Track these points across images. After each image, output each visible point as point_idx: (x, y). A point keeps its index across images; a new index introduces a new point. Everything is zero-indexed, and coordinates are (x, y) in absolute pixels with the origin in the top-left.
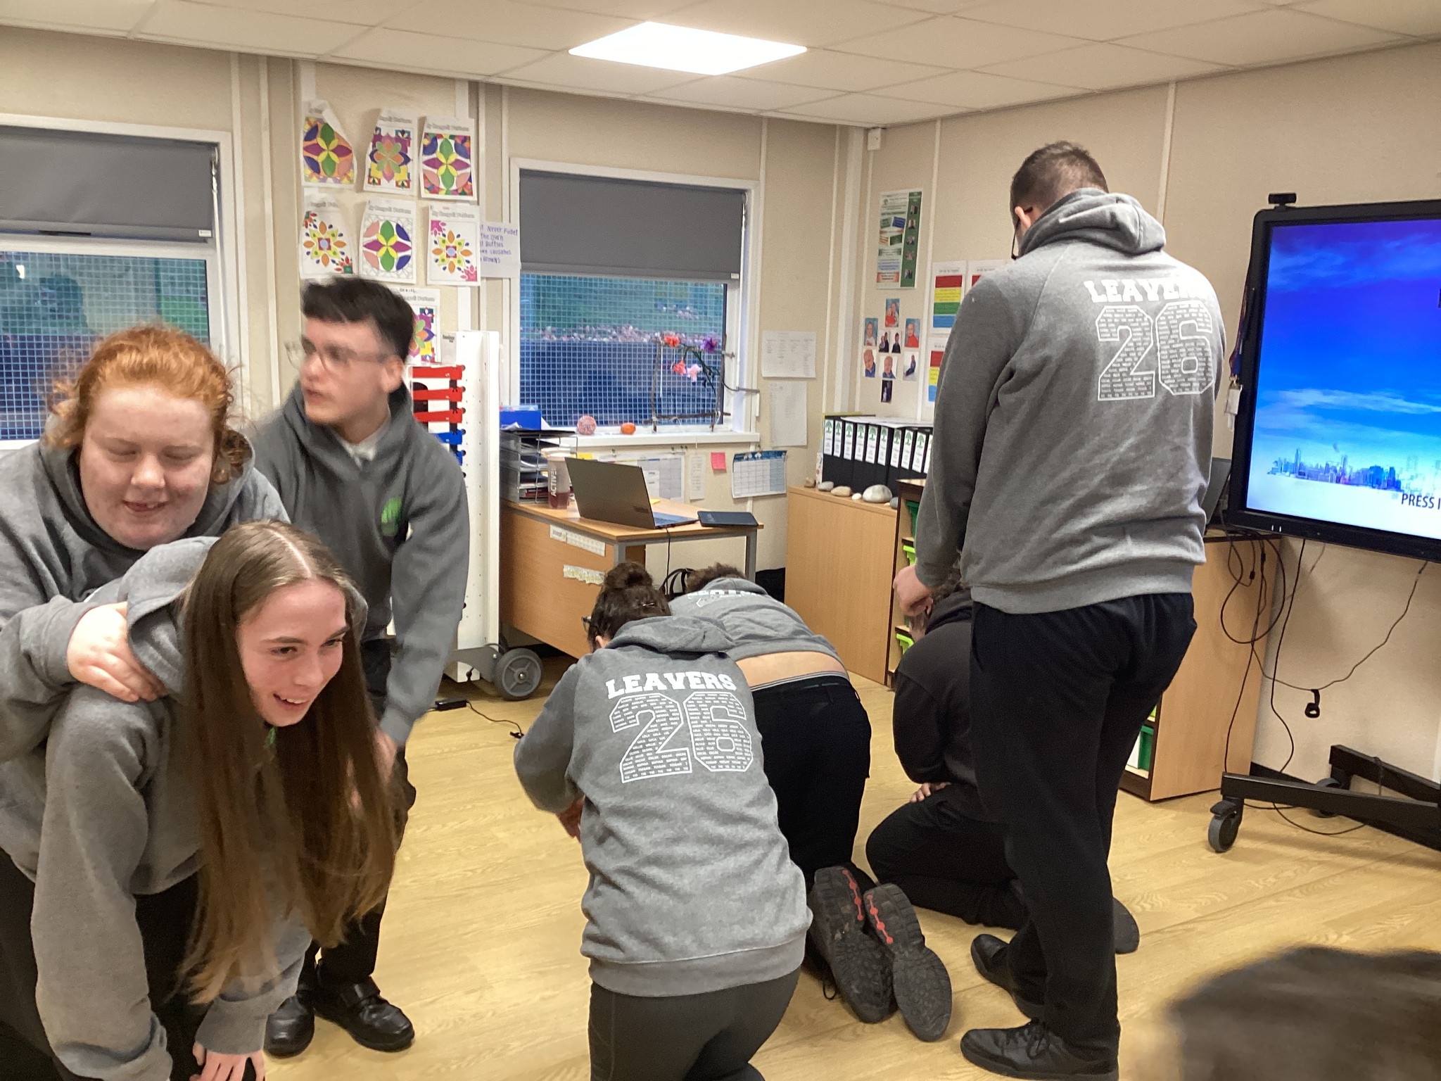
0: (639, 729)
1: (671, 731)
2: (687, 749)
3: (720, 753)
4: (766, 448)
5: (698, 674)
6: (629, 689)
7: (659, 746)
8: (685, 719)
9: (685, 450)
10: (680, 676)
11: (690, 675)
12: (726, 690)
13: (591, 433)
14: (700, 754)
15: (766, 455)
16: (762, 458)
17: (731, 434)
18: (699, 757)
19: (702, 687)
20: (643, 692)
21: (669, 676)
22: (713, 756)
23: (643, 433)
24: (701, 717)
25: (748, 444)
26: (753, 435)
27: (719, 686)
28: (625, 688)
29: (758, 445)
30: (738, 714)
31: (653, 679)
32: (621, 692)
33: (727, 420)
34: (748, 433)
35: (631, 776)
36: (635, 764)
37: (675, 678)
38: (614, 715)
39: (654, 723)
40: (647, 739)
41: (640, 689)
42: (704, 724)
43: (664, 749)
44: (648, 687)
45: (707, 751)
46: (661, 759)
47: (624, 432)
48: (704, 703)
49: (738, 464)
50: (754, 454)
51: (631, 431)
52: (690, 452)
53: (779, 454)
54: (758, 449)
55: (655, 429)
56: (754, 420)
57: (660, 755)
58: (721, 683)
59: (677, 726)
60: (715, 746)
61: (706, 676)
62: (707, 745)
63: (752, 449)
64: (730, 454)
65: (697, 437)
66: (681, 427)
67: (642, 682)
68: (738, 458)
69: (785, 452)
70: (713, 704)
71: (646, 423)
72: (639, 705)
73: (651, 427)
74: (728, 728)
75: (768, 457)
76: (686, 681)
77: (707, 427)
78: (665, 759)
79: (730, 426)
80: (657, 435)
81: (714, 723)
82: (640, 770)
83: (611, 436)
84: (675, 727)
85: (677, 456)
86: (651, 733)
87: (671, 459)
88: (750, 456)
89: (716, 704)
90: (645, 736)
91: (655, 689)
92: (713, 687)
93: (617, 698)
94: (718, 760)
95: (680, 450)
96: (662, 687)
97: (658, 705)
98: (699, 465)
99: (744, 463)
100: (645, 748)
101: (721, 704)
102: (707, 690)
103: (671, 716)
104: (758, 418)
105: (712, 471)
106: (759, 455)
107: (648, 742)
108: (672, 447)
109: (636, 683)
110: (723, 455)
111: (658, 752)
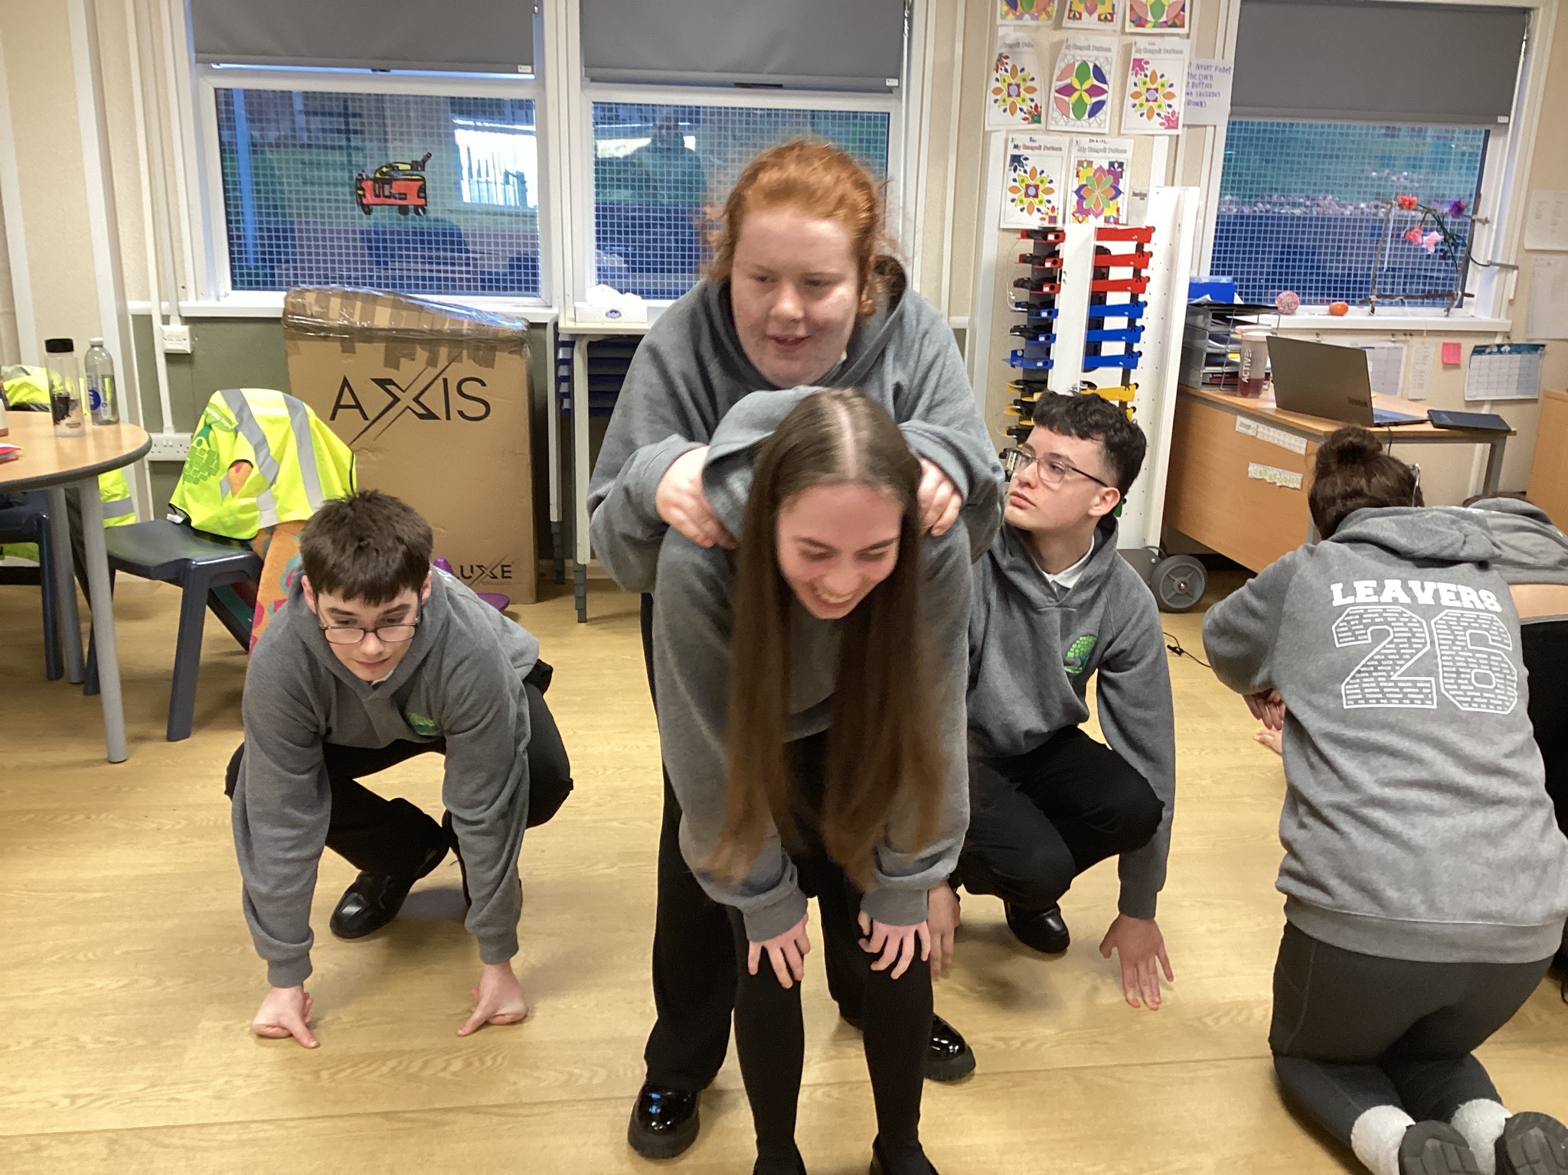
0: (1371, 647)
1: (1412, 655)
2: (1432, 679)
3: (1476, 689)
4: (1517, 340)
5: (1453, 587)
6: (1361, 598)
7: (1395, 671)
8: (1432, 643)
9: (1409, 338)
10: (1430, 586)
11: (1443, 587)
12: (1487, 611)
13: (1291, 312)
14: (1447, 686)
15: (1517, 349)
16: (1510, 352)
17: (1472, 320)
18: (1447, 690)
19: (1457, 604)
20: (1379, 603)
21: (1414, 585)
22: (1465, 691)
23: (1356, 316)
24: (1453, 641)
25: (1495, 333)
26: (1502, 323)
27: (1479, 606)
28: (1355, 596)
29: (1507, 335)
30: (1502, 642)
31: (1393, 588)
32: (1350, 600)
33: (1468, 303)
34: (1496, 320)
35: (1356, 701)
36: (1362, 689)
37: (1423, 589)
38: (1338, 627)
39: (1391, 642)
40: (1379, 661)
41: (1375, 599)
42: (1457, 651)
43: (1402, 675)
44: (1386, 597)
45: (1459, 685)
46: (1396, 687)
47: (1332, 313)
48: (1459, 625)
49: (1477, 358)
50: (1499, 346)
51: (1342, 312)
52: (1415, 340)
53: (1535, 348)
54: (1506, 341)
55: (1373, 311)
56: (1505, 304)
57: (1395, 682)
58: (1482, 602)
59: (1420, 650)
60: (1469, 680)
61: (1463, 589)
62: (1458, 678)
63: (1498, 340)
64: (1468, 345)
65: (1426, 323)
66: (1407, 309)
67: (1379, 591)
68: (1479, 350)
69: (1543, 346)
70: (1470, 627)
71: (1362, 303)
72: (1373, 619)
73: (1368, 308)
74: (1489, 659)
75: (1519, 352)
76: (1436, 594)
77: (1441, 311)
78: (1401, 688)
79: (1472, 311)
80: (1374, 318)
81: (1470, 651)
82: (1368, 696)
83: (1316, 317)
84: (1418, 650)
85: (1398, 345)
86: (1385, 654)
87: (1389, 349)
88: (1495, 349)
89: (1475, 628)
90: (1378, 657)
91: (1395, 601)
92: (1472, 606)
93: (1344, 607)
94: (1472, 697)
95: (1403, 338)
96: (1404, 599)
97: (1398, 621)
98: (1425, 358)
99: (1484, 357)
100: (1376, 670)
101: (1480, 628)
102: (1463, 608)
103: (1414, 636)
104: (1511, 302)
105: (1441, 365)
106: (1508, 348)
107: (1381, 665)
108: (1393, 333)
109: (1371, 591)
110: (1458, 346)
111: (1394, 677)
